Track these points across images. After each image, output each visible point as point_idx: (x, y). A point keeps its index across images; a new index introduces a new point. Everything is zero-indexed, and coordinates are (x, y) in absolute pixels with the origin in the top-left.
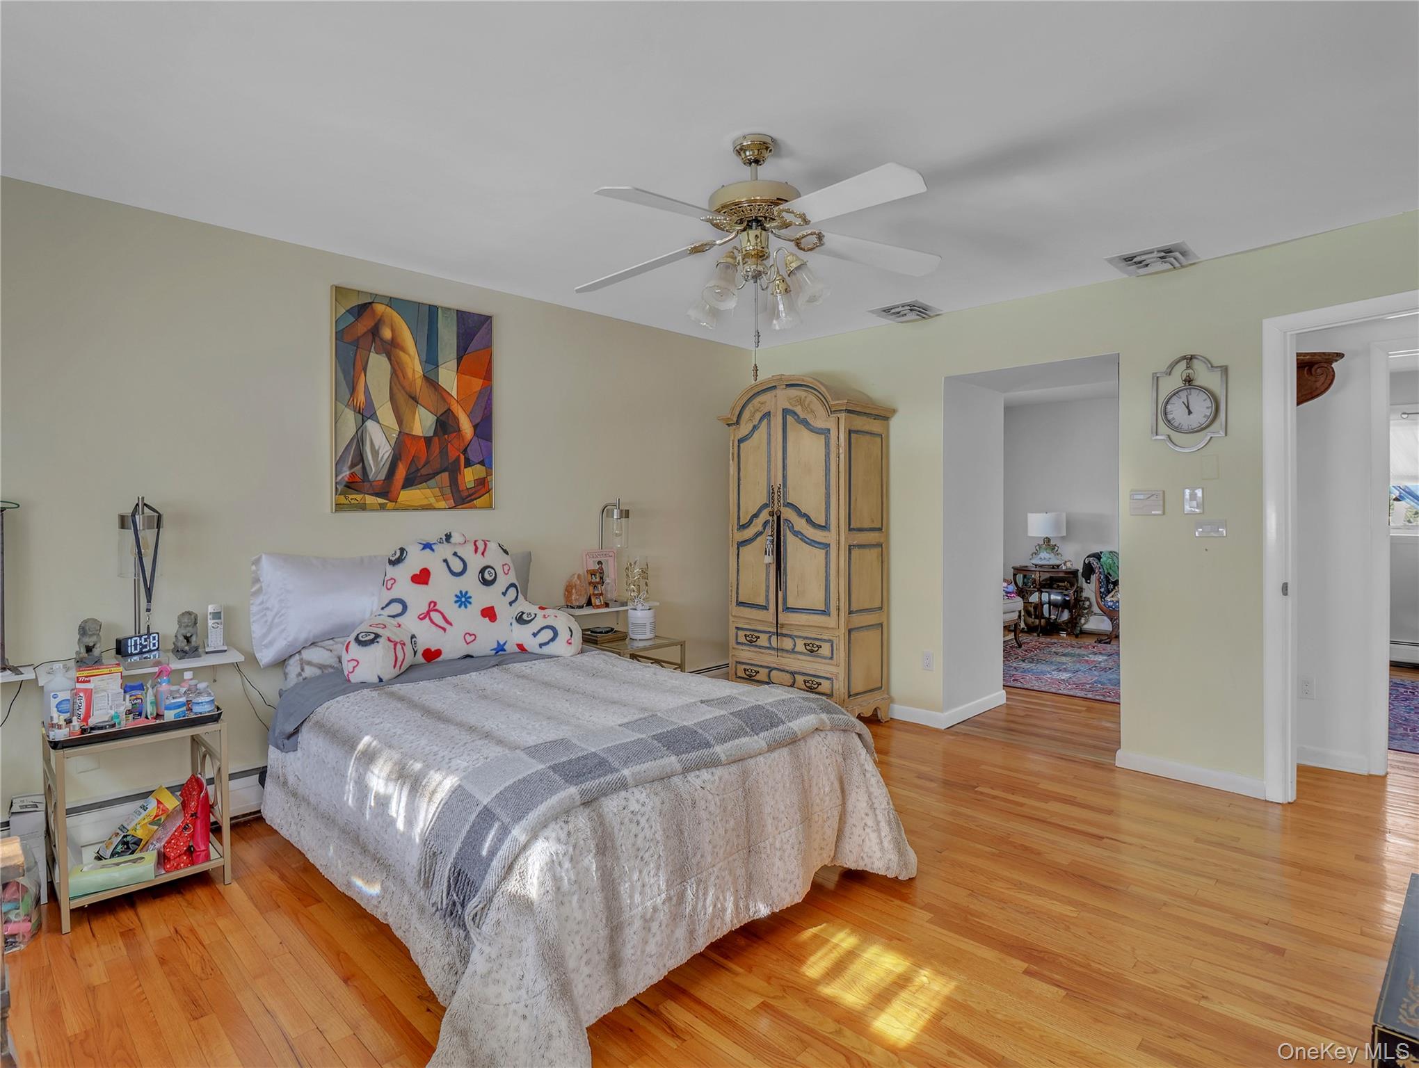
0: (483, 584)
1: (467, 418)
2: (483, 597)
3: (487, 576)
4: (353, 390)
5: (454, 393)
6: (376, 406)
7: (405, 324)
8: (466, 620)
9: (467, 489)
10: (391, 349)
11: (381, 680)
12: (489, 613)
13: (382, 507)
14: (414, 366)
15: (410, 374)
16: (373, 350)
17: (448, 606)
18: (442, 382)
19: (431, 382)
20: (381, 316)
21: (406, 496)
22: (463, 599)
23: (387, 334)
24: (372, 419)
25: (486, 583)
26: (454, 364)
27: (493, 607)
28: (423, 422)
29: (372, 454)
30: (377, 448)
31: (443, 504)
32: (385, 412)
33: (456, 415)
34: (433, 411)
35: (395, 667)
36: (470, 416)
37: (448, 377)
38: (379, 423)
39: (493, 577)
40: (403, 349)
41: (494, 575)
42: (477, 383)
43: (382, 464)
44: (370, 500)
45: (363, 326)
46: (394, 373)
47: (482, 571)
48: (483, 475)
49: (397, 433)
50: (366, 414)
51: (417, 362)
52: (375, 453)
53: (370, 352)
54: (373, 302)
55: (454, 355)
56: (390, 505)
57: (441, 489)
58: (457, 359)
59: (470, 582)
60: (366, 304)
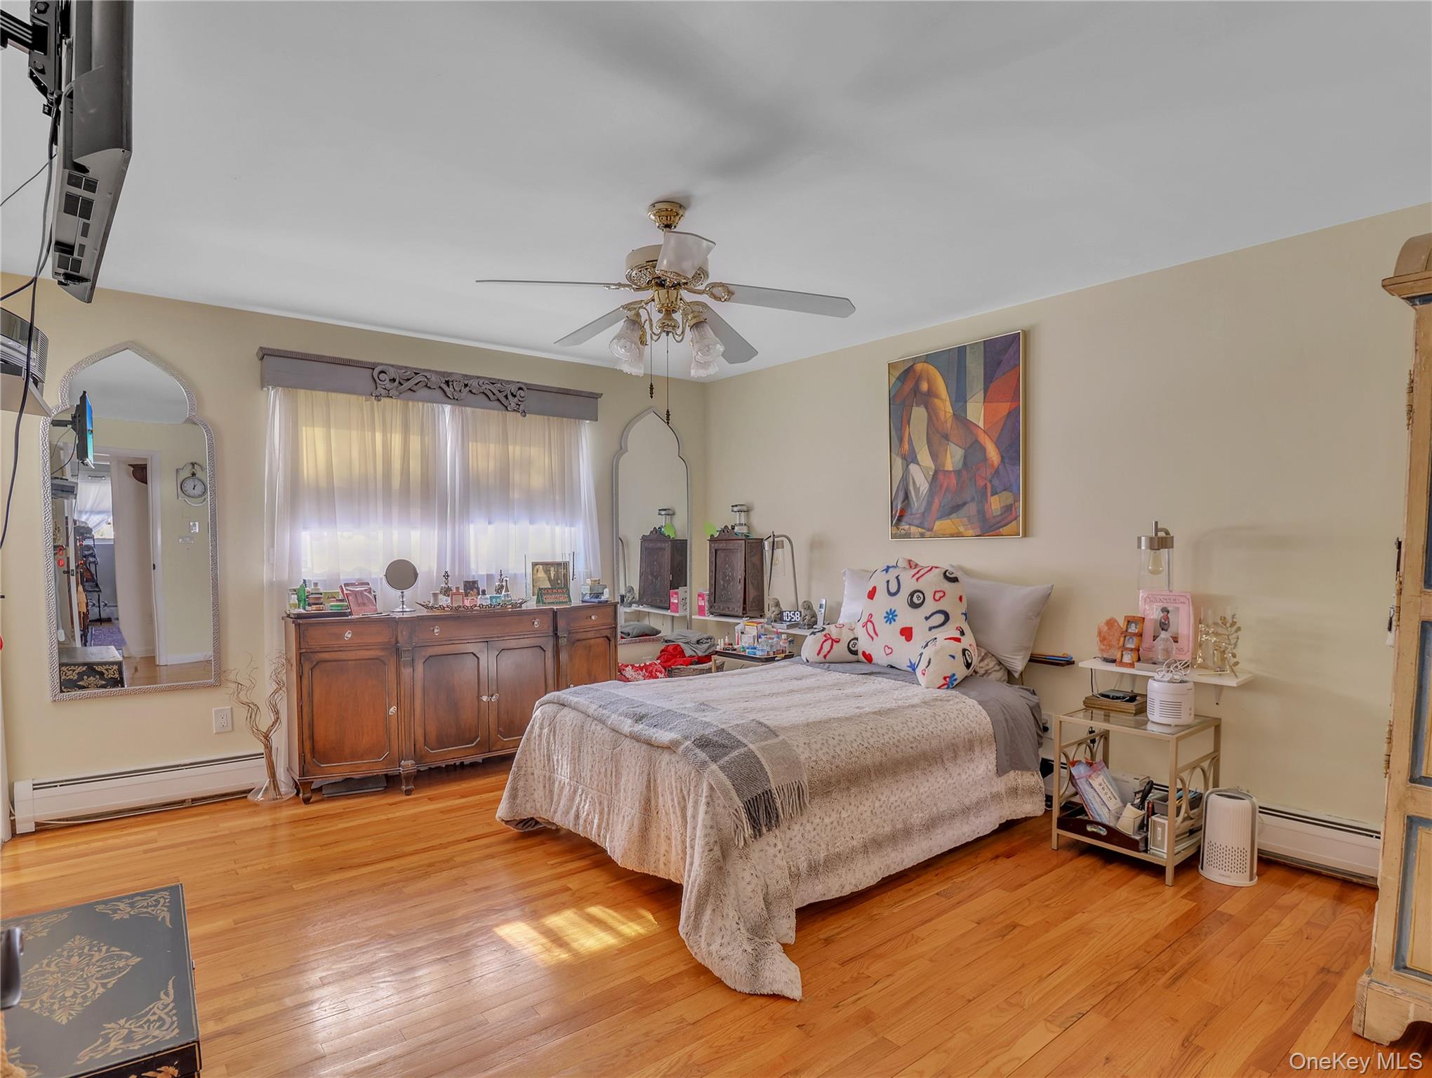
0: (910, 605)
1: (994, 446)
2: (908, 617)
3: (915, 599)
4: (901, 440)
5: (981, 424)
6: (917, 450)
7: (938, 373)
8: (889, 634)
9: (994, 517)
10: (927, 399)
11: (808, 661)
12: (907, 633)
13: (922, 536)
14: (945, 407)
15: (942, 417)
16: (914, 404)
17: (879, 620)
18: (970, 416)
19: (960, 416)
20: (921, 373)
21: (938, 525)
22: (891, 616)
23: (924, 387)
24: (914, 463)
25: (913, 605)
26: (980, 396)
27: (911, 628)
28: (953, 457)
29: (915, 492)
30: (918, 486)
31: (971, 532)
32: (924, 457)
33: (984, 444)
34: (961, 446)
35: (818, 654)
36: (997, 444)
37: (976, 411)
38: (918, 464)
39: (920, 601)
40: (937, 396)
41: (922, 600)
42: (1004, 408)
43: (922, 499)
44: (913, 529)
45: (909, 386)
46: (930, 418)
47: (912, 595)
48: (1010, 501)
49: (933, 471)
50: (910, 458)
51: (948, 403)
52: (917, 490)
53: (913, 406)
54: (914, 364)
55: (981, 386)
56: (928, 534)
57: (969, 519)
58: (984, 389)
59: (900, 603)
60: (908, 368)
